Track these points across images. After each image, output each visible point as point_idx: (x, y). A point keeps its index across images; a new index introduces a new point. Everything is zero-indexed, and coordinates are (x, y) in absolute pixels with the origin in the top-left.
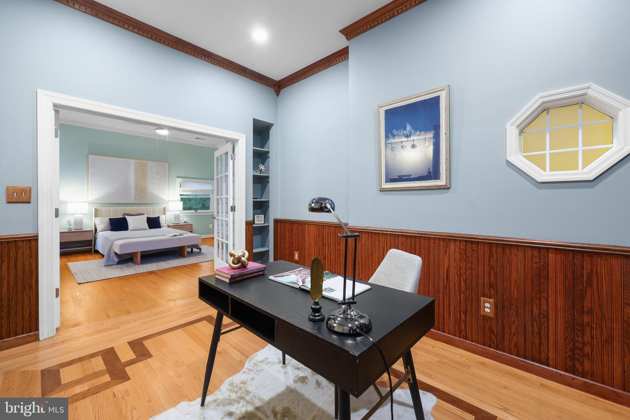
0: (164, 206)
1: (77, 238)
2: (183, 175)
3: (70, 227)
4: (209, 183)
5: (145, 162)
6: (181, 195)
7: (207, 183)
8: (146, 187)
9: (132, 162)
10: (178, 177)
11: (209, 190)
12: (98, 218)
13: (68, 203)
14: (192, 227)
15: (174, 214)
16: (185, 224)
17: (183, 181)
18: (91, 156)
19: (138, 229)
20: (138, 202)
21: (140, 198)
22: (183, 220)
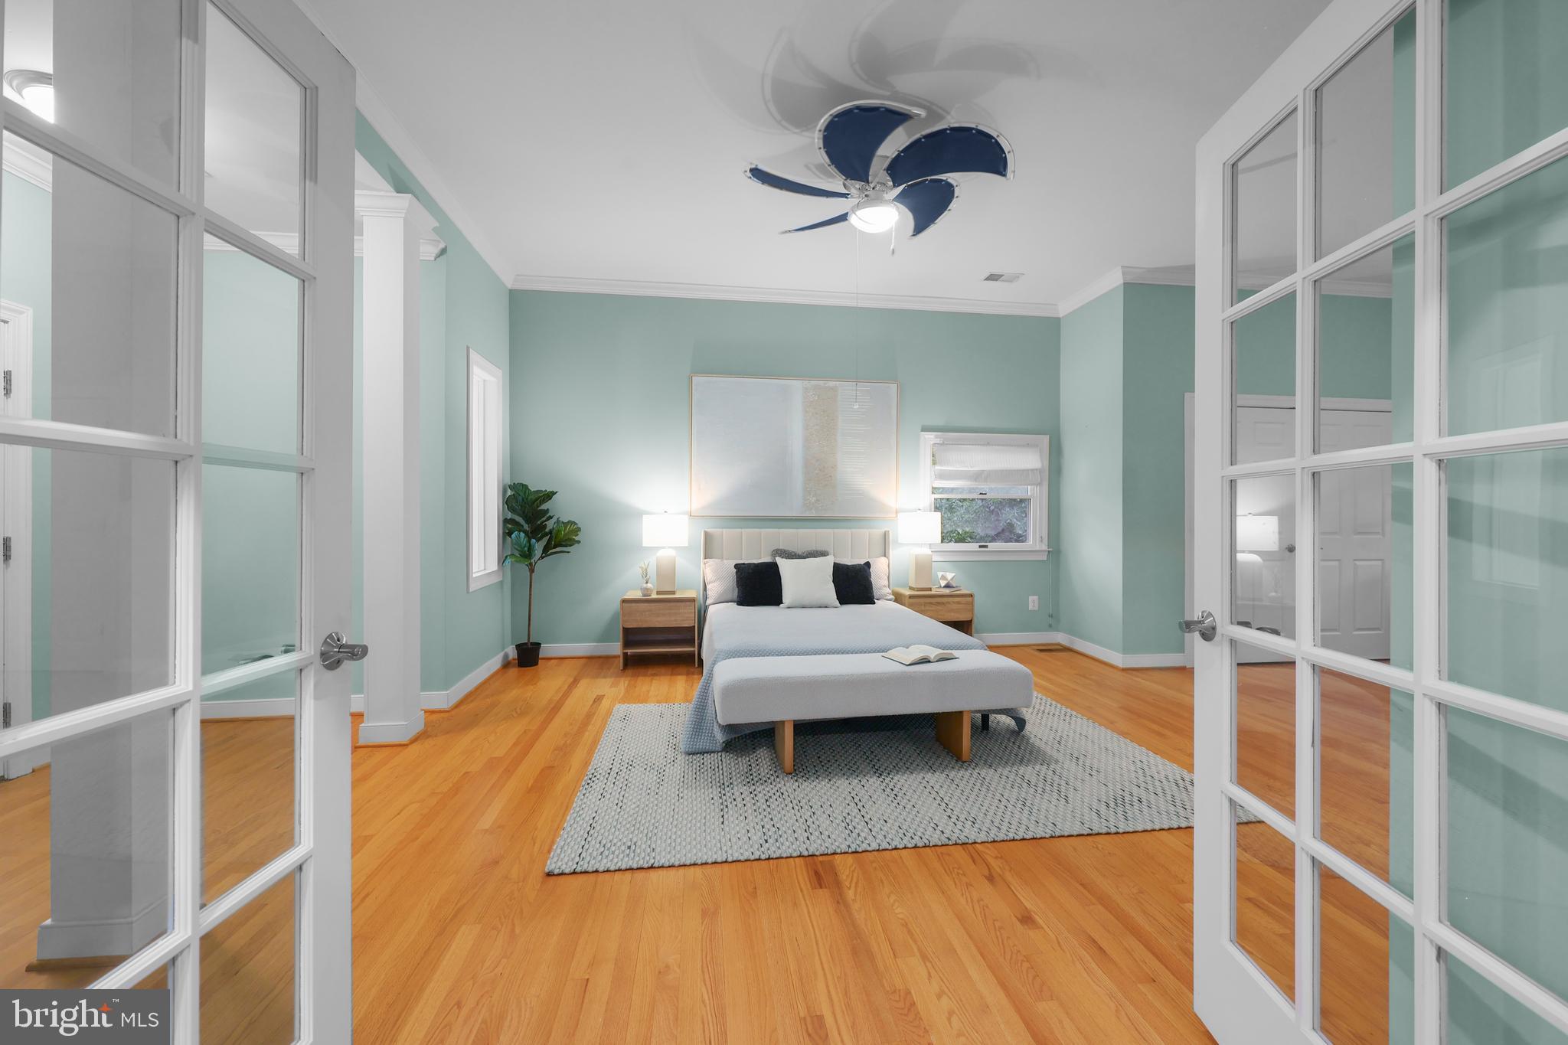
0: (883, 527)
2: (940, 422)
3: (645, 585)
4: (1027, 446)
5: (831, 384)
6: (934, 490)
7: (1018, 446)
8: (834, 468)
9: (797, 385)
10: (925, 429)
11: (1028, 470)
12: (711, 561)
13: (643, 516)
14: (972, 603)
15: (916, 556)
16: (947, 591)
17: (941, 442)
18: (697, 380)
19: (806, 602)
20: (813, 514)
21: (818, 500)
22: (943, 577)
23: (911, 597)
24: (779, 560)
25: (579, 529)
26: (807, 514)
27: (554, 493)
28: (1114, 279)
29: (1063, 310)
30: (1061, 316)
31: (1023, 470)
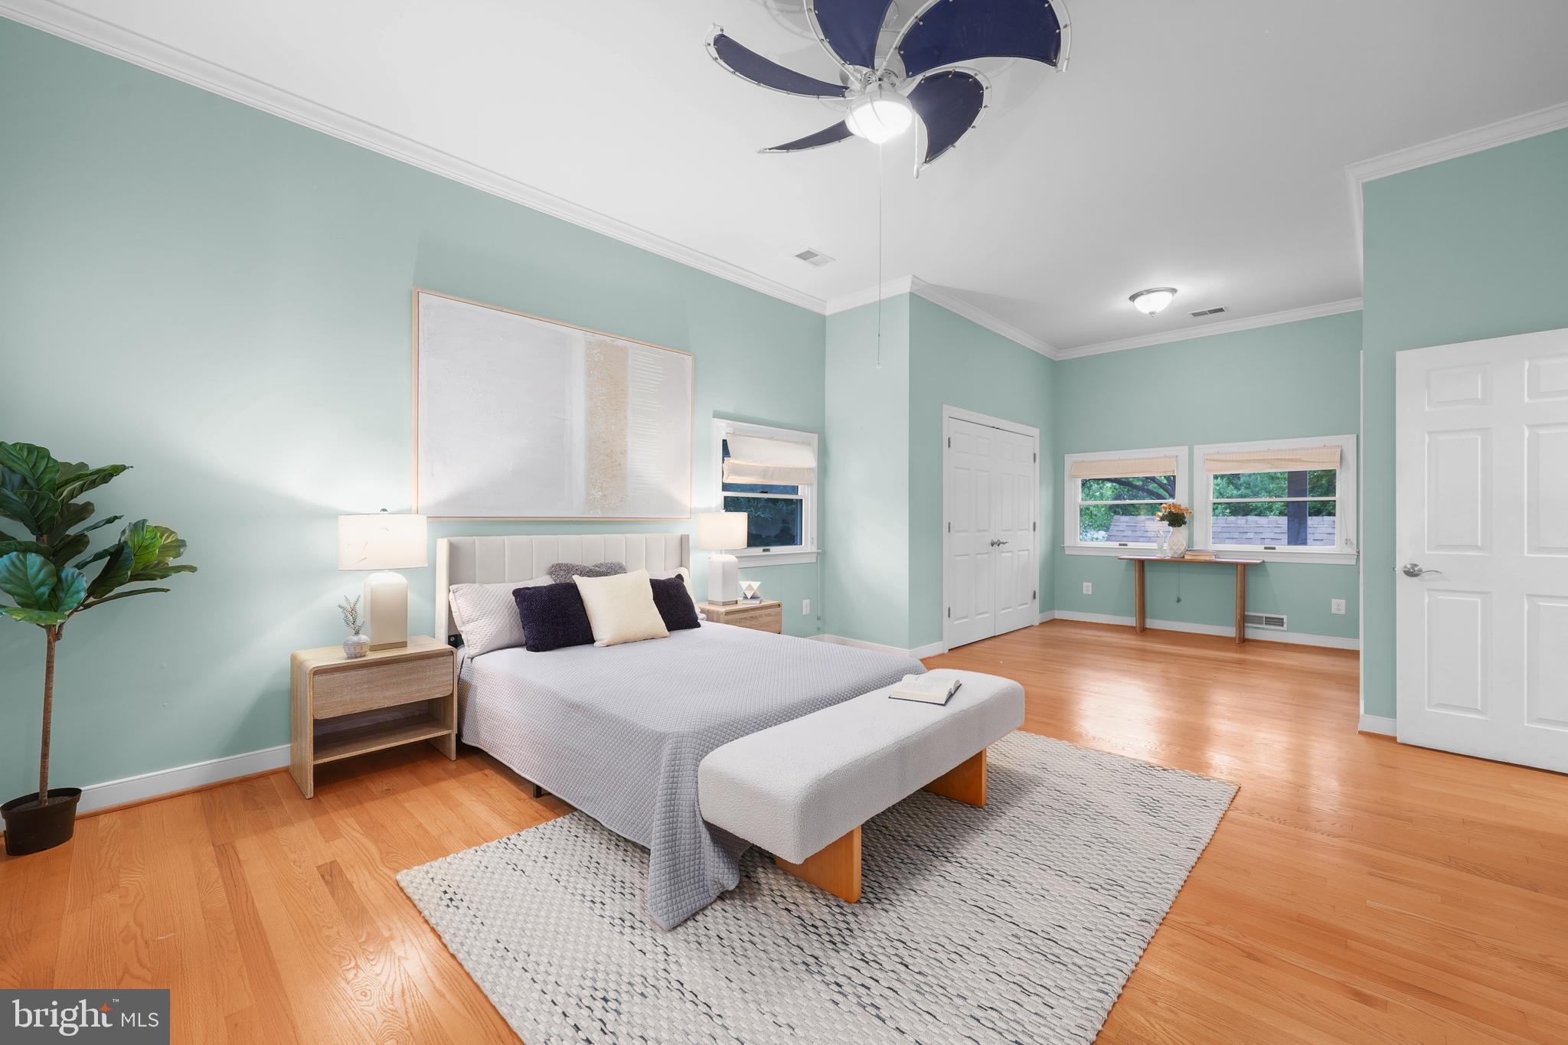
0: (680, 530)
1: (388, 693)
2: (729, 409)
3: (355, 639)
4: (802, 443)
5: (620, 343)
6: (726, 487)
7: (796, 443)
8: (624, 453)
9: (578, 338)
10: (717, 415)
11: (804, 469)
12: (464, 587)
13: (340, 517)
14: (779, 614)
15: (724, 564)
16: (755, 603)
17: (732, 432)
18: (425, 299)
19: (630, 635)
20: (598, 513)
21: (604, 495)
22: (750, 587)
23: (727, 613)
24: (578, 580)
25: (182, 544)
26: (591, 514)
27: (116, 470)
28: (903, 286)
29: (830, 309)
30: (827, 313)
31: (801, 469)
